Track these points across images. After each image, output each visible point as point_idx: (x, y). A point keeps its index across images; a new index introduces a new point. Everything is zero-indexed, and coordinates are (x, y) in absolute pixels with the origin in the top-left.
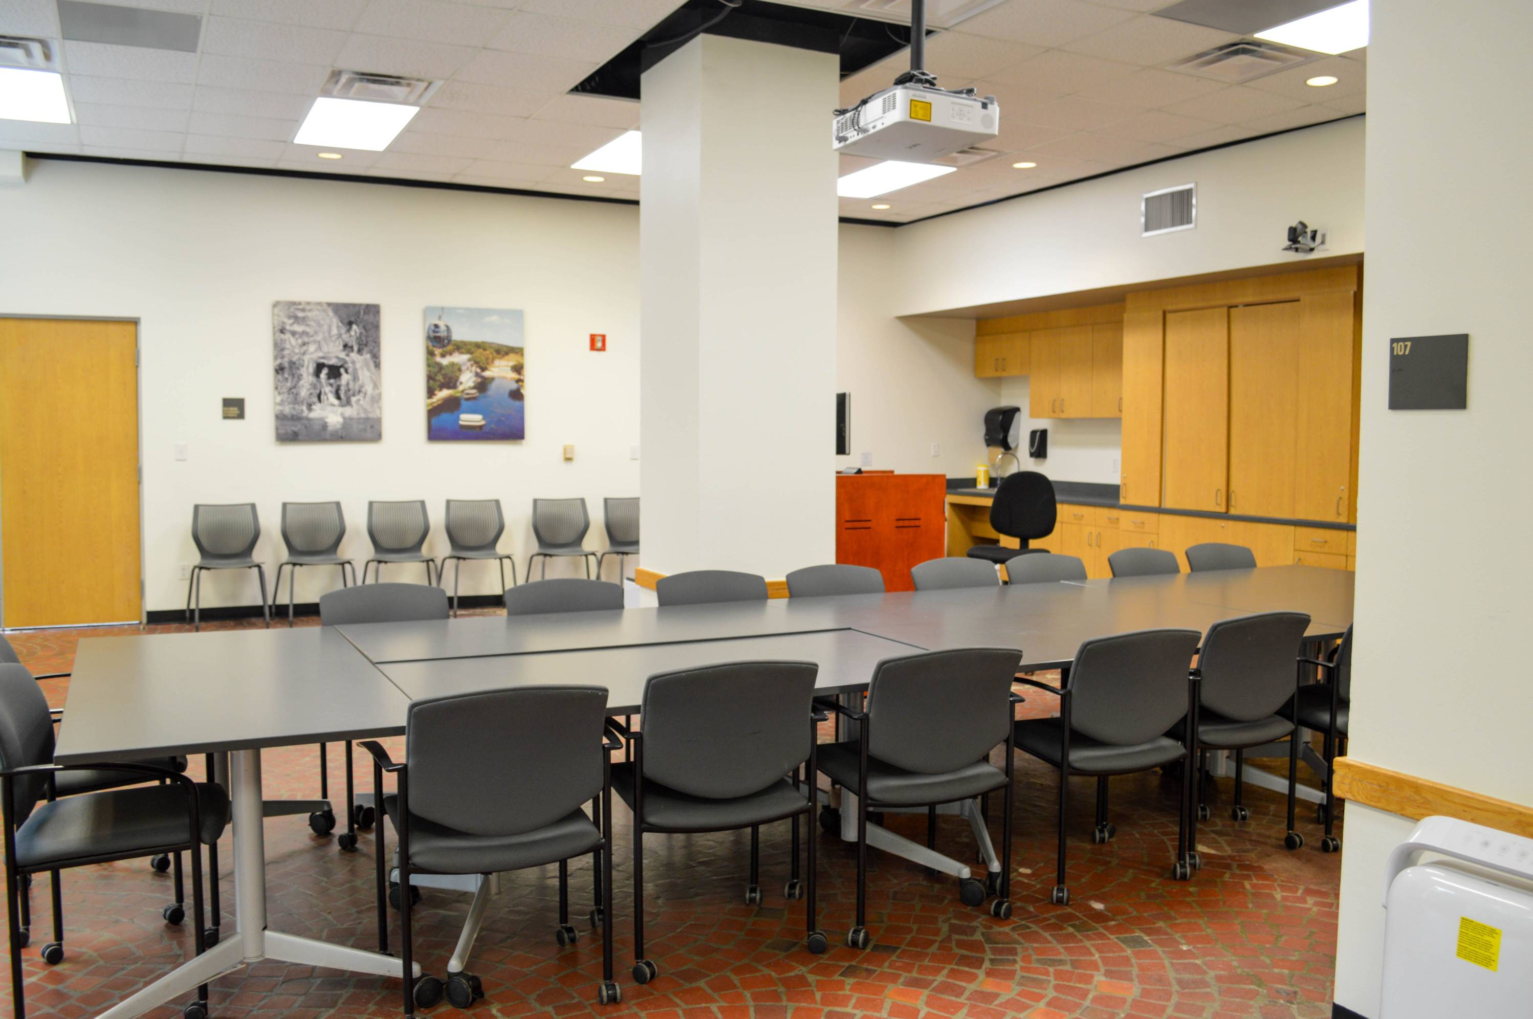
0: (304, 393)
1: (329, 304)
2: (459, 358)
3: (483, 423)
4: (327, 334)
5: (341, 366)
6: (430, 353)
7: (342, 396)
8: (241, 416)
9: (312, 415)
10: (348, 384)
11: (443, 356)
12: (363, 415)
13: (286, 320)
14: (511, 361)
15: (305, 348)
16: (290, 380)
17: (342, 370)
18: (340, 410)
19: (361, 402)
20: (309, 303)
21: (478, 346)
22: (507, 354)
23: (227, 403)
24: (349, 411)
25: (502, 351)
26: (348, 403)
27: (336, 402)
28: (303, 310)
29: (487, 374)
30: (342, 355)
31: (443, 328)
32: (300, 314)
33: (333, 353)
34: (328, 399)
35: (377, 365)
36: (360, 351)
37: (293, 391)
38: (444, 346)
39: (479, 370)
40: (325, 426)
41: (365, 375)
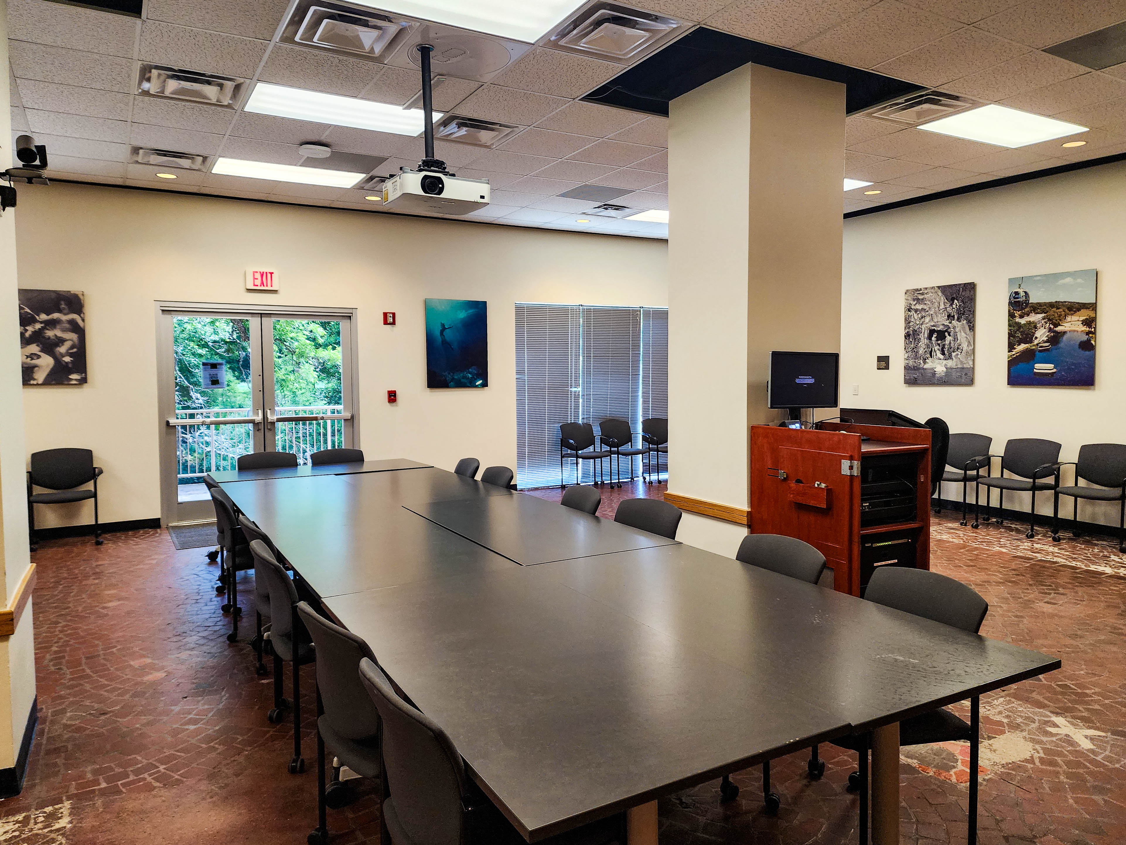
0: (921, 351)
1: (939, 287)
2: (1034, 318)
3: (1055, 370)
4: (937, 309)
5: (946, 331)
6: (1011, 316)
7: (946, 352)
8: (887, 368)
9: (926, 366)
10: (950, 343)
11: (1021, 317)
12: (960, 366)
13: (911, 302)
14: (1083, 315)
15: (923, 320)
16: (913, 343)
17: (946, 334)
18: (945, 362)
19: (959, 356)
20: (926, 289)
21: (1051, 305)
22: (1079, 310)
23: (880, 359)
24: (950, 363)
25: (1073, 308)
26: (950, 357)
27: (942, 357)
28: (923, 294)
29: (1059, 329)
30: (947, 323)
31: (1022, 294)
32: (920, 297)
33: (941, 321)
34: (936, 355)
35: (972, 328)
36: (959, 320)
37: (915, 351)
38: (1023, 309)
39: (1052, 327)
40: (934, 374)
41: (962, 337)
